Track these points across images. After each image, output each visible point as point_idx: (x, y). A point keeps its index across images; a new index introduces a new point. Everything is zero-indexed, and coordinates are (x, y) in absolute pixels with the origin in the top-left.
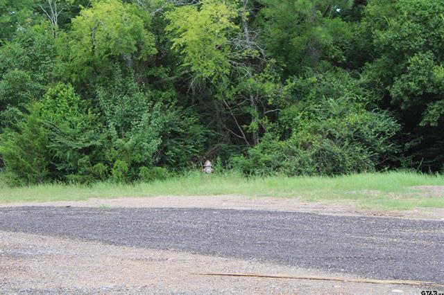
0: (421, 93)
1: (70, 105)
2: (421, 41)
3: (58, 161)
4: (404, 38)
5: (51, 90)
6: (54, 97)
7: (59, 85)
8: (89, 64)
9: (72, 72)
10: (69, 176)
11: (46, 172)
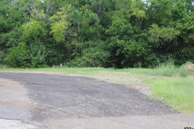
0: (115, 47)
1: (24, 48)
2: (116, 32)
3: (19, 62)
4: (112, 32)
5: (20, 44)
6: (20, 46)
7: (22, 43)
8: (30, 37)
9: (26, 39)
10: (21, 66)
11: (16, 65)
